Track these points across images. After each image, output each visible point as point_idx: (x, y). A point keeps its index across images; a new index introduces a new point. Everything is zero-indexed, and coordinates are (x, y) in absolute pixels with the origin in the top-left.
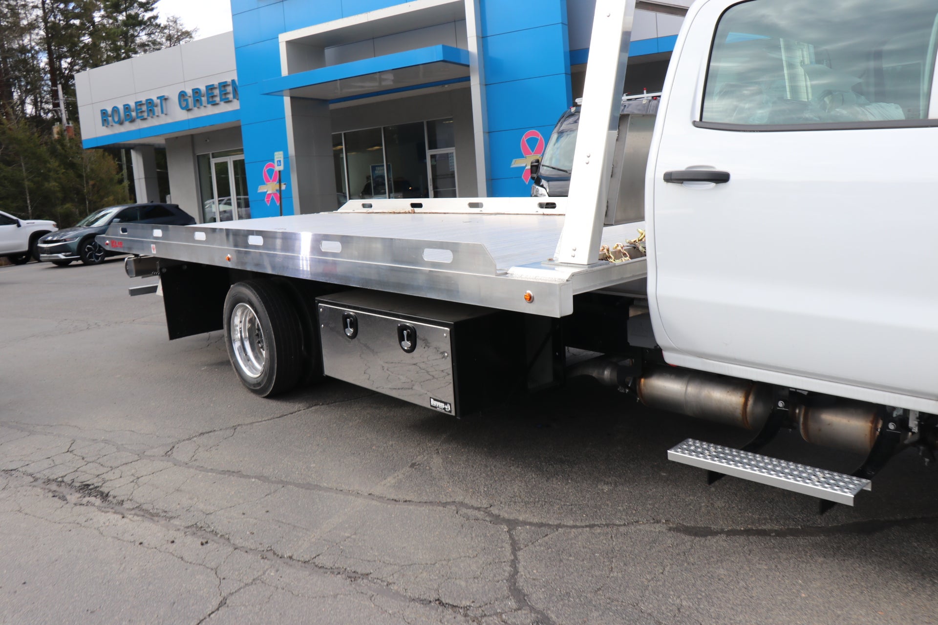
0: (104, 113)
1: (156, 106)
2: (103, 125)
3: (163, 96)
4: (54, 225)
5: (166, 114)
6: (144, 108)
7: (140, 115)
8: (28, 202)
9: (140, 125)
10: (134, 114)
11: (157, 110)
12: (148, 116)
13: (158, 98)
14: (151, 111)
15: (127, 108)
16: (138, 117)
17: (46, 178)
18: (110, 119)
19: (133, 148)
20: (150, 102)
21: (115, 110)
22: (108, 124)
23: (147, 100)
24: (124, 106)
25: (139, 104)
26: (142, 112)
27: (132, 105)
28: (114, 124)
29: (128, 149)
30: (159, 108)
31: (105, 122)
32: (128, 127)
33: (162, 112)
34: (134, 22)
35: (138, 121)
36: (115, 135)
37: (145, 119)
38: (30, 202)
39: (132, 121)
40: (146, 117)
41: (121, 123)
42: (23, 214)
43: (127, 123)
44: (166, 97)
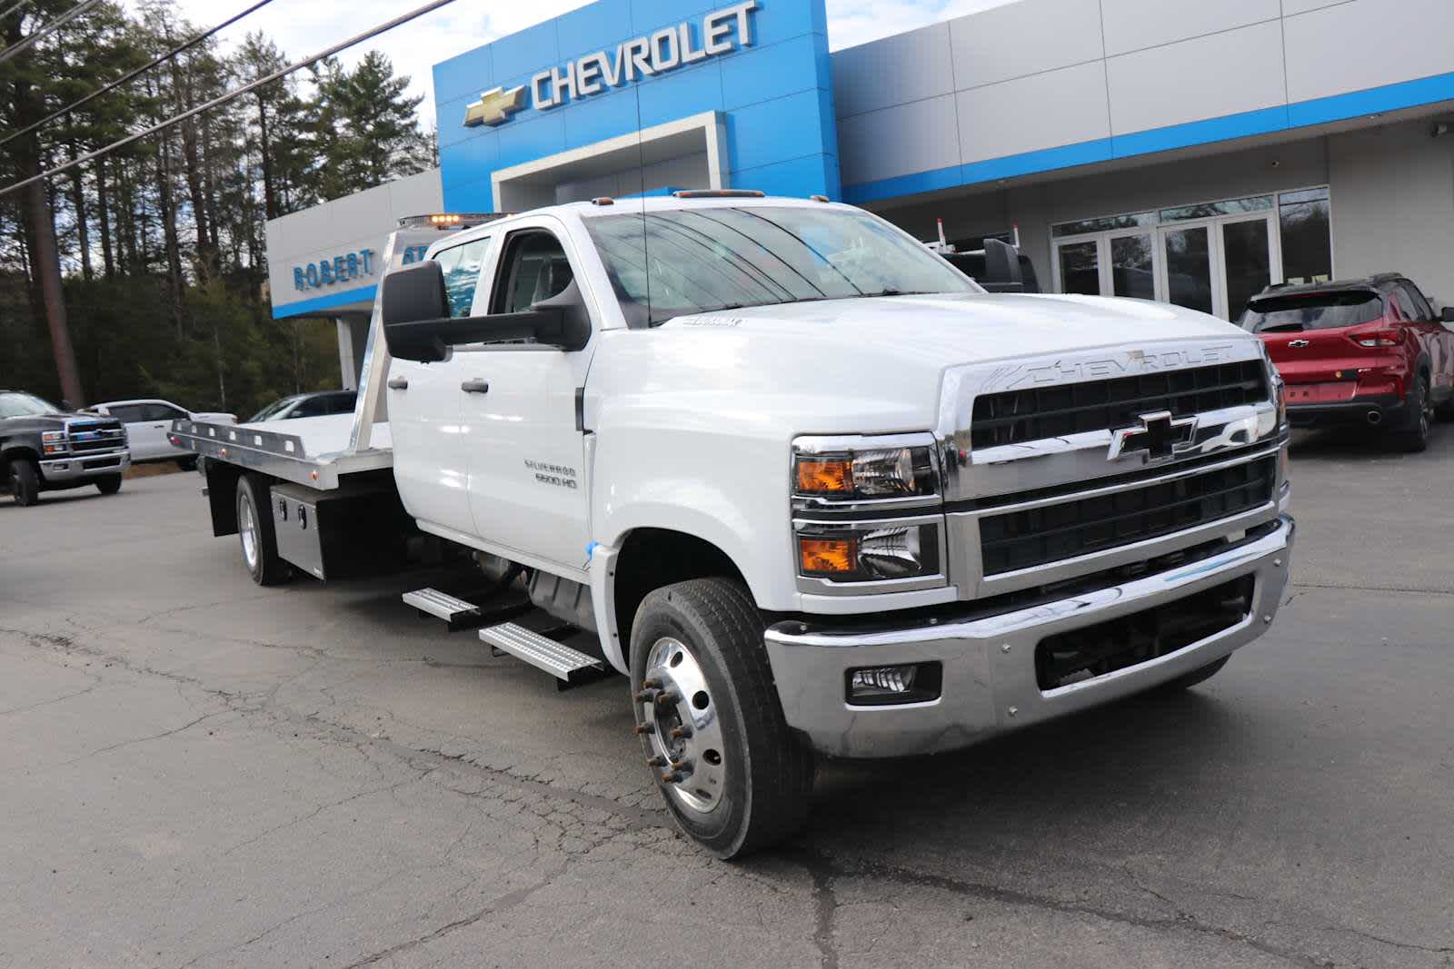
0: (298, 272)
1: (360, 263)
2: (297, 288)
3: (368, 251)
4: (233, 419)
5: (371, 274)
6: (345, 266)
7: (340, 275)
8: (222, 387)
9: (341, 288)
10: (333, 273)
11: (360, 268)
12: (350, 276)
13: (362, 252)
14: (353, 270)
15: (325, 265)
16: (337, 277)
17: (245, 356)
18: (305, 280)
19: (340, 317)
20: (352, 258)
21: (311, 268)
22: (302, 287)
23: (348, 256)
24: (322, 263)
25: (339, 260)
26: (343, 271)
27: (331, 262)
28: (309, 287)
29: (331, 317)
30: (363, 266)
31: (299, 284)
32: (327, 290)
33: (366, 271)
34: (387, 131)
35: (338, 283)
36: (311, 301)
37: (347, 280)
38: (225, 388)
39: (331, 283)
40: (347, 277)
41: (318, 285)
42: (215, 404)
43: (325, 287)
44: (371, 251)
